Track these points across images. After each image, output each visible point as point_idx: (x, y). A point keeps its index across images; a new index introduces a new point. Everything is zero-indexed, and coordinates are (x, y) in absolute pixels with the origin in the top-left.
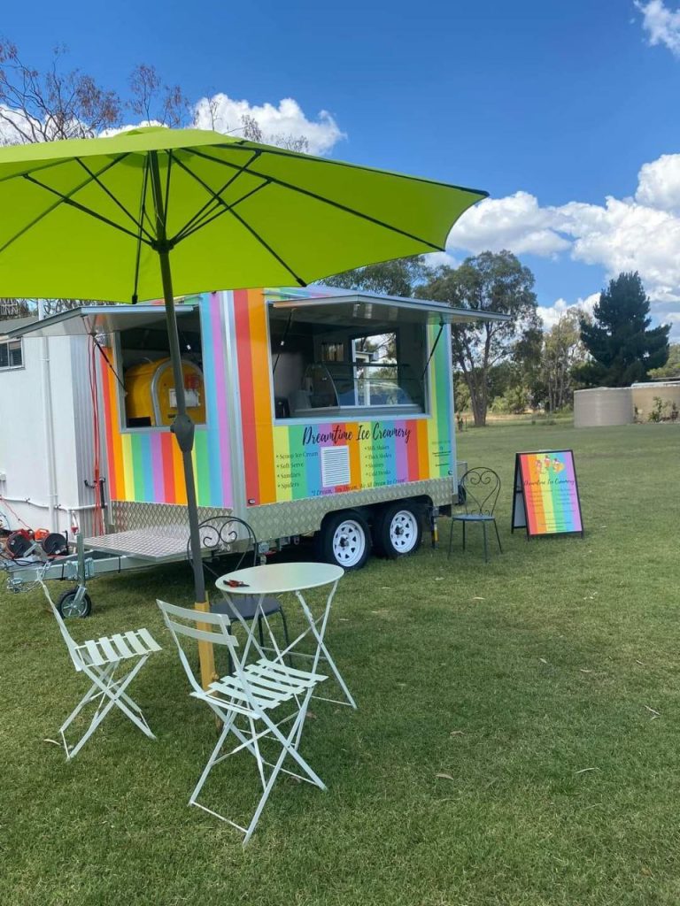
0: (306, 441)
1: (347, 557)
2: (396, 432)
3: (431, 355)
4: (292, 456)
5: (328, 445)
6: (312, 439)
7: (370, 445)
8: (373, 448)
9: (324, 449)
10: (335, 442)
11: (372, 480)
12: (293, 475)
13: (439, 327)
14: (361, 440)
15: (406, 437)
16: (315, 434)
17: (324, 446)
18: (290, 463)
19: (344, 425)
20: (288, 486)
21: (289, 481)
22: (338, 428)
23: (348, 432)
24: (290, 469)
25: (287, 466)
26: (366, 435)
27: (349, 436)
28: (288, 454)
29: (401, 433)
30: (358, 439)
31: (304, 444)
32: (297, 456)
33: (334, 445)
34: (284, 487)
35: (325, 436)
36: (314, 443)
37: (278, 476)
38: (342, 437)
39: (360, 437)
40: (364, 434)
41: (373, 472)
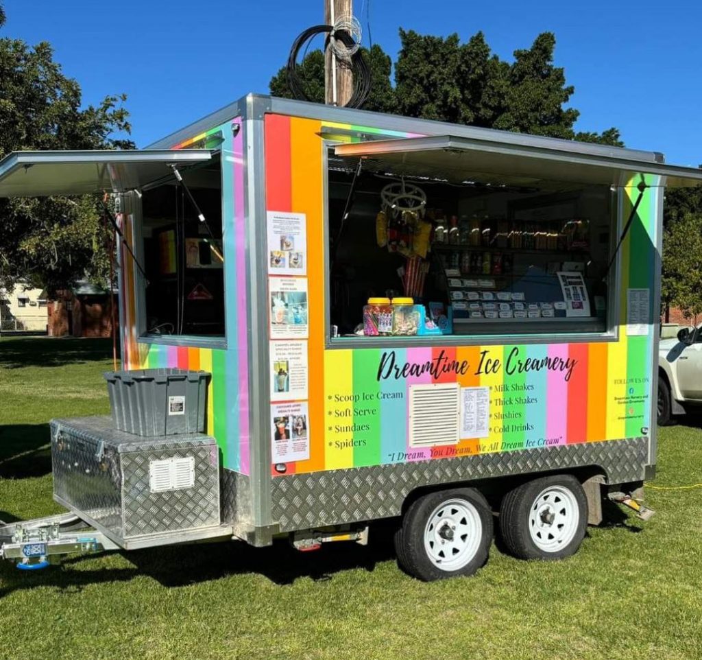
0: (384, 374)
2: (550, 363)
4: (356, 398)
5: (423, 382)
6: (394, 371)
7: (500, 383)
8: (505, 388)
9: (414, 388)
10: (436, 378)
11: (498, 437)
12: (356, 428)
14: (483, 375)
15: (566, 370)
16: (400, 363)
17: (415, 383)
18: (351, 409)
20: (347, 444)
21: (348, 436)
22: (442, 354)
23: (460, 360)
24: (351, 418)
25: (347, 413)
26: (494, 366)
27: (462, 367)
28: (350, 394)
29: (558, 365)
30: (479, 373)
31: (378, 379)
32: (365, 397)
33: (433, 382)
34: (340, 445)
35: (418, 367)
36: (396, 378)
37: (330, 429)
38: (448, 370)
39: (483, 369)
40: (490, 366)
41: (501, 426)
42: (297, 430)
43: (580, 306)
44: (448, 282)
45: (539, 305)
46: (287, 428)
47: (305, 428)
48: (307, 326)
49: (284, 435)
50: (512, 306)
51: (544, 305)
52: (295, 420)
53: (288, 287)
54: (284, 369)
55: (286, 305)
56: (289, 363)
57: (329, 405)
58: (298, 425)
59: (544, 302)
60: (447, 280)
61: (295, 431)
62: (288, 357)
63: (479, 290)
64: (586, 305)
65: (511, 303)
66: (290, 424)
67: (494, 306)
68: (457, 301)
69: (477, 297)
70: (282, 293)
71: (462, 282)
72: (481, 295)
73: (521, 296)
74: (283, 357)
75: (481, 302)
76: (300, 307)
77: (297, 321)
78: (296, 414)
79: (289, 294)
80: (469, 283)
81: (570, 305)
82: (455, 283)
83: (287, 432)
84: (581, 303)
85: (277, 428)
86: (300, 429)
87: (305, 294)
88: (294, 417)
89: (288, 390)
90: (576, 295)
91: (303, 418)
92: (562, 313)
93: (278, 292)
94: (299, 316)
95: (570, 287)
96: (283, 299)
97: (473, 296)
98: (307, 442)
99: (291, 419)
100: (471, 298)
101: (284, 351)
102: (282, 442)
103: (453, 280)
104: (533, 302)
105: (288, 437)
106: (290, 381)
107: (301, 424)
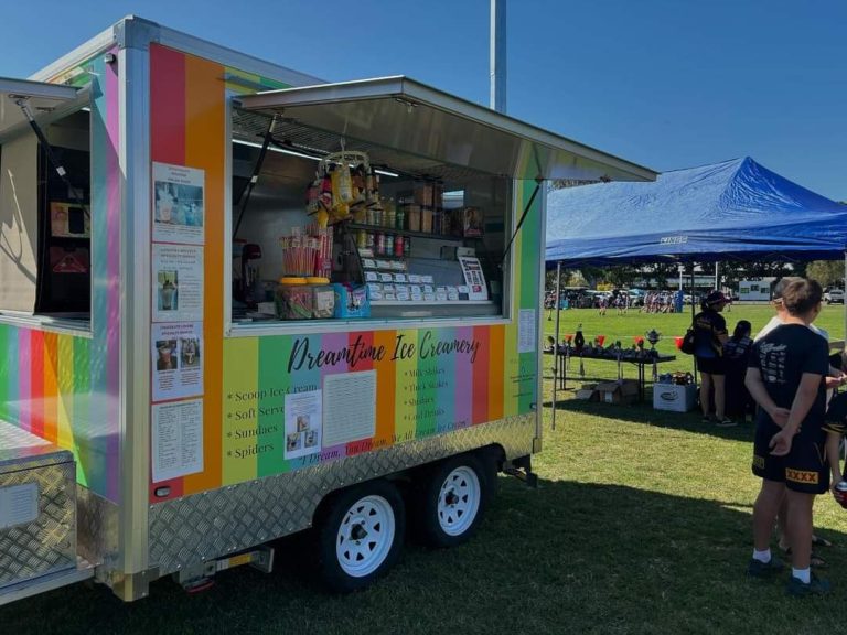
0: (296, 364)
1: (360, 557)
2: (458, 346)
3: (518, 227)
4: (261, 395)
5: (340, 371)
6: (307, 360)
7: (415, 368)
8: (419, 373)
9: (329, 378)
10: (352, 366)
11: (412, 426)
12: (260, 431)
13: (536, 184)
14: (399, 361)
15: (472, 352)
16: (314, 351)
17: (332, 373)
18: (256, 408)
19: (370, 334)
20: (250, 452)
21: (253, 441)
22: (359, 339)
23: (377, 346)
24: (256, 420)
25: (249, 414)
26: (409, 350)
27: (379, 353)
28: (255, 389)
29: (465, 348)
30: (395, 358)
31: (289, 371)
32: (273, 393)
33: (350, 371)
34: (241, 454)
35: (333, 355)
36: (310, 368)
37: (230, 435)
38: (365, 356)
39: (398, 355)
40: (406, 350)
41: (415, 413)
42: (187, 357)
43: (480, 290)
44: (361, 263)
45: (446, 288)
46: (174, 354)
47: (197, 354)
48: (202, 229)
49: (170, 364)
50: (422, 289)
51: (449, 288)
52: (185, 345)
53: (178, 177)
54: (172, 280)
55: (176, 200)
56: (179, 273)
57: (229, 406)
58: (189, 351)
59: (450, 285)
60: (360, 260)
61: (185, 359)
62: (177, 266)
63: (392, 272)
64: (484, 288)
65: (422, 286)
66: (178, 349)
67: (406, 289)
68: (372, 282)
69: (390, 279)
70: (170, 184)
71: (376, 263)
72: (393, 277)
73: (429, 279)
74: (171, 265)
75: (393, 284)
76: (194, 205)
77: (189, 223)
78: (186, 336)
79: (180, 187)
80: (382, 264)
81: (472, 290)
82: (369, 263)
83: (174, 360)
84: (480, 287)
85: (160, 354)
86: (191, 356)
87: (200, 189)
88: (184, 341)
89: (176, 308)
90: (476, 279)
91: (195, 343)
92: (464, 296)
93: (164, 183)
94: (192, 216)
95: (470, 272)
96: (171, 192)
97: (386, 277)
98: (201, 373)
99: (179, 344)
100: (384, 280)
101: (171, 259)
102: (167, 373)
103: (366, 261)
104: (440, 285)
105: (175, 366)
106: (179, 297)
107: (193, 350)
